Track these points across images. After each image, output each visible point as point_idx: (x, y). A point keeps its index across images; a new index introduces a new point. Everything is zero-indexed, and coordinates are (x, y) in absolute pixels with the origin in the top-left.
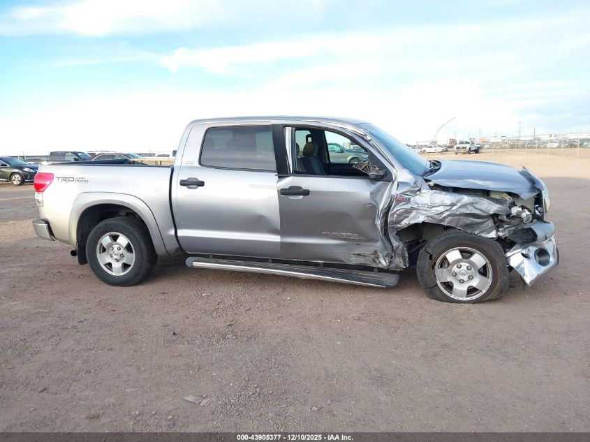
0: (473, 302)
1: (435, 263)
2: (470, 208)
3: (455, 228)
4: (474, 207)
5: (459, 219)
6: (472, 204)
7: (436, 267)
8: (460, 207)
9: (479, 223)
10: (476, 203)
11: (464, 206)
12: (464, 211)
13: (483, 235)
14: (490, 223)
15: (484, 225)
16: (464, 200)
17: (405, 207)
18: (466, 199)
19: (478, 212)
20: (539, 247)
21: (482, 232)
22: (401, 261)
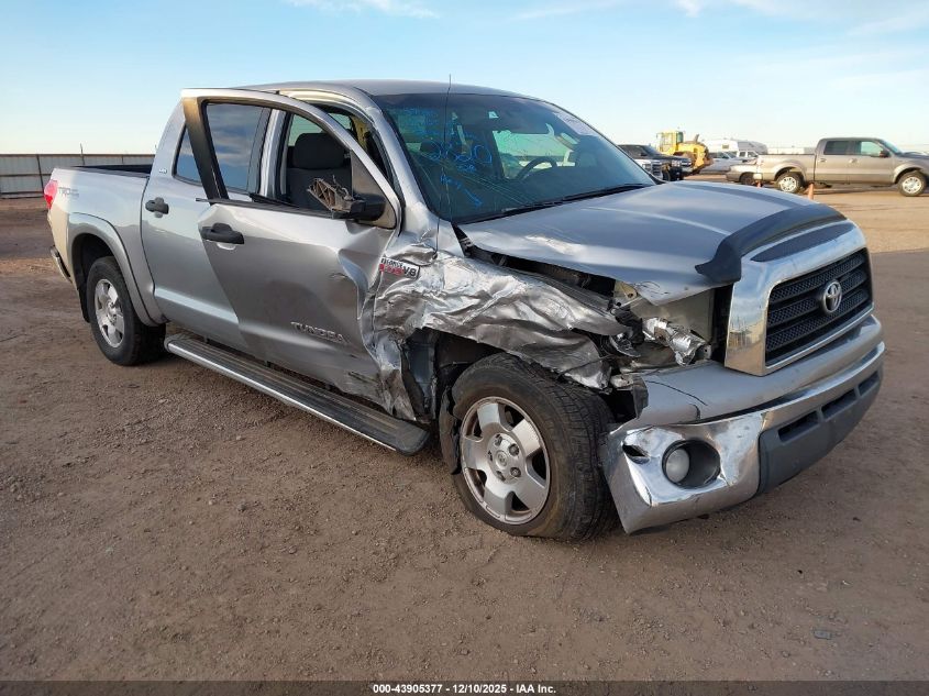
0: (514, 531)
1: (459, 423)
2: (524, 308)
3: (501, 351)
4: (531, 307)
5: (507, 332)
6: (525, 298)
7: (464, 430)
8: (496, 304)
9: (561, 346)
10: (536, 298)
11: (509, 301)
12: (509, 313)
13: (577, 378)
14: (590, 351)
15: (577, 354)
16: (507, 288)
17: (403, 289)
18: (512, 284)
19: (539, 320)
20: (689, 436)
21: (574, 369)
22: (408, 404)
